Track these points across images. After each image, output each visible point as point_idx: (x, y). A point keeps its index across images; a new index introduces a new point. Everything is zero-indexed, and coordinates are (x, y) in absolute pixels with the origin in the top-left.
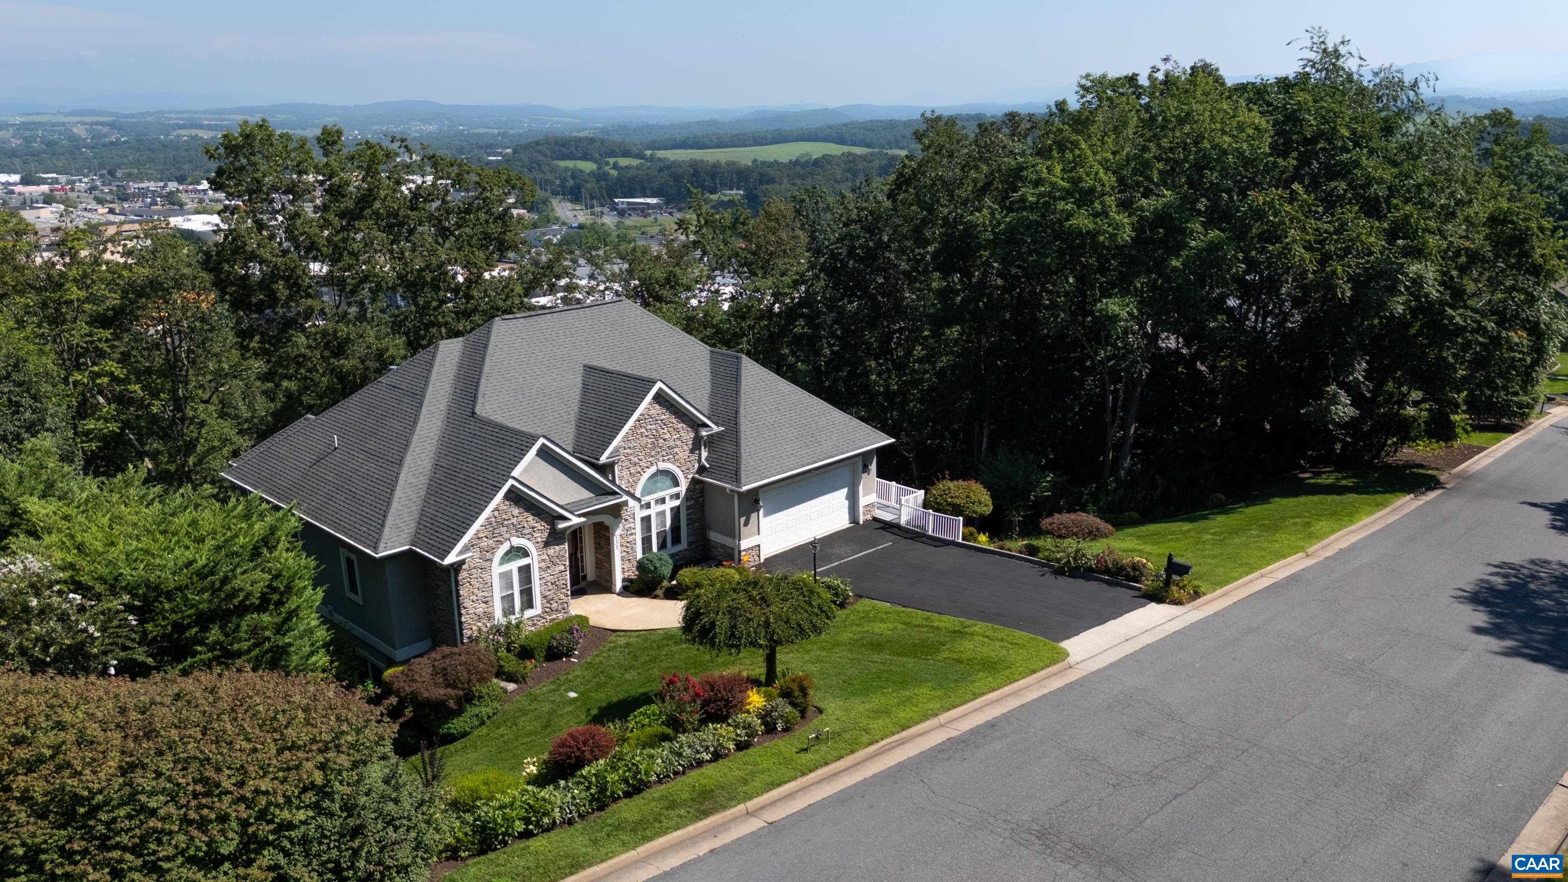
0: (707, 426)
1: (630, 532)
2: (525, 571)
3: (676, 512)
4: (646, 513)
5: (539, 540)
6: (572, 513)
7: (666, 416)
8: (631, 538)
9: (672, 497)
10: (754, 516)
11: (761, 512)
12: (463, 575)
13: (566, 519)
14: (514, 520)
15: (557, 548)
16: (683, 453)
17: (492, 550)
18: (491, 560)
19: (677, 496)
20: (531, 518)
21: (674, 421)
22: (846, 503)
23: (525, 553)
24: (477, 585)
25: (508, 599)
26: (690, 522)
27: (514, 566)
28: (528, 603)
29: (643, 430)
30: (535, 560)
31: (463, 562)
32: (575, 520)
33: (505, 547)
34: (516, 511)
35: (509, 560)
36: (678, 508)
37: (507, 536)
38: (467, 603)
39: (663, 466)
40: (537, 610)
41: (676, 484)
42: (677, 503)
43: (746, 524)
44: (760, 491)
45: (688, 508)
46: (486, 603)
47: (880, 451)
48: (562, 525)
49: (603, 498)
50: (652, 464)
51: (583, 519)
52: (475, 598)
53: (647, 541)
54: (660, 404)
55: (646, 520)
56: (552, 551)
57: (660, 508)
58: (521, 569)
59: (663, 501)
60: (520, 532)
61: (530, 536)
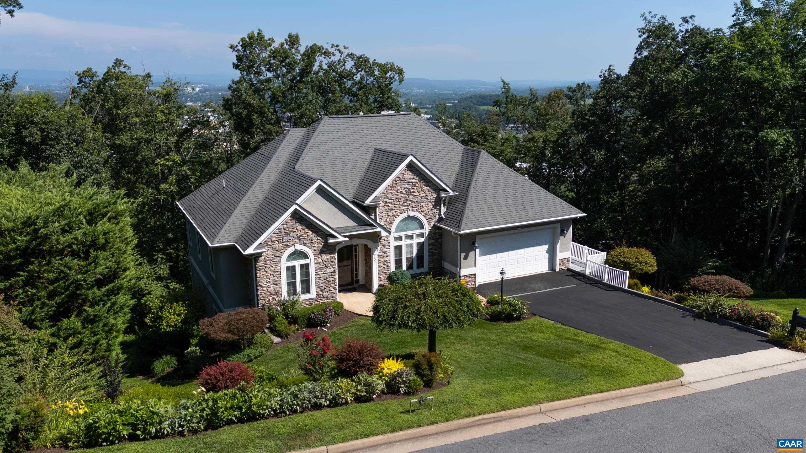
0: (446, 191)
1: (387, 254)
2: (305, 268)
3: (421, 246)
4: (398, 243)
5: (316, 248)
6: (340, 234)
7: (416, 180)
8: (387, 259)
9: (418, 235)
10: (471, 254)
11: (477, 251)
12: (260, 264)
13: (335, 237)
14: (298, 233)
15: (329, 256)
16: (428, 207)
17: (282, 251)
18: (280, 257)
19: (422, 235)
20: (310, 233)
21: (422, 184)
22: (547, 255)
23: (306, 256)
24: (270, 272)
25: (292, 285)
26: (431, 254)
27: (297, 263)
28: (307, 290)
29: (399, 188)
30: (312, 261)
31: (260, 255)
32: (341, 239)
33: (291, 250)
34: (300, 227)
35: (294, 259)
36: (423, 243)
37: (293, 243)
38: (262, 282)
39: (412, 213)
40: (313, 295)
41: (422, 227)
42: (422, 240)
43: (466, 258)
44: (478, 237)
45: (430, 245)
46: (276, 284)
47: (575, 221)
48: (331, 241)
49: (363, 227)
50: (404, 212)
51: (347, 239)
52: (268, 280)
53: (398, 262)
54: (412, 172)
55: (399, 249)
56: (325, 257)
57: (409, 242)
58: (302, 266)
59: (411, 237)
60: (302, 241)
61: (309, 245)
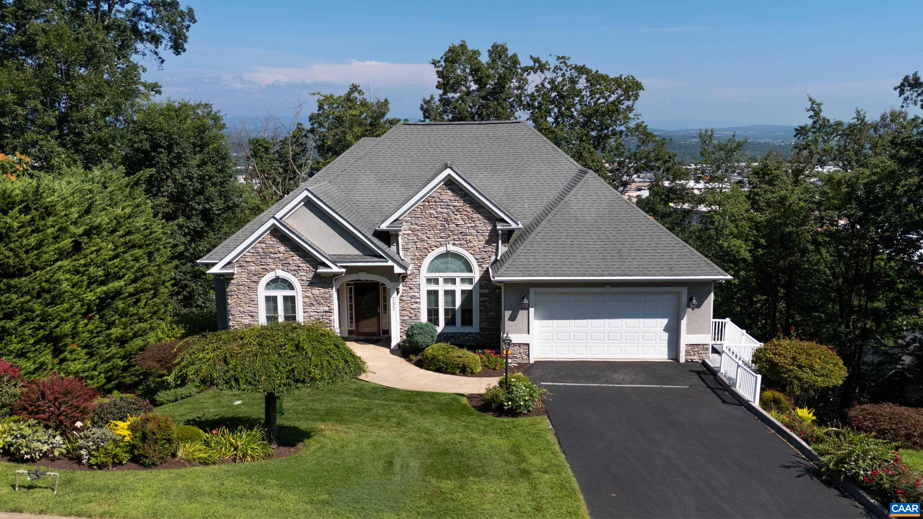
0: (505, 222)
1: (415, 299)
2: (290, 301)
3: (467, 295)
4: (433, 287)
5: (304, 278)
6: (334, 263)
7: (459, 203)
8: (415, 306)
9: (463, 280)
10: (522, 314)
11: (532, 310)
12: (231, 288)
13: (327, 266)
14: (280, 255)
15: (322, 290)
16: (479, 242)
17: (260, 275)
18: (257, 283)
19: (470, 281)
20: (296, 258)
21: (469, 210)
22: (666, 335)
24: (244, 300)
26: (483, 309)
27: (280, 294)
29: (432, 211)
30: (298, 293)
31: (230, 277)
32: (335, 269)
33: (270, 276)
34: (282, 248)
35: (276, 288)
36: (470, 292)
37: (274, 267)
38: (233, 311)
39: (451, 248)
41: (470, 270)
42: (469, 287)
44: (532, 290)
45: (481, 295)
46: (252, 316)
48: (321, 270)
49: (368, 258)
50: (441, 245)
51: (344, 270)
52: (242, 309)
53: (433, 314)
54: (453, 191)
55: (433, 295)
56: (316, 291)
57: (450, 287)
58: (286, 298)
59: (453, 281)
60: (285, 266)
61: (296, 272)
